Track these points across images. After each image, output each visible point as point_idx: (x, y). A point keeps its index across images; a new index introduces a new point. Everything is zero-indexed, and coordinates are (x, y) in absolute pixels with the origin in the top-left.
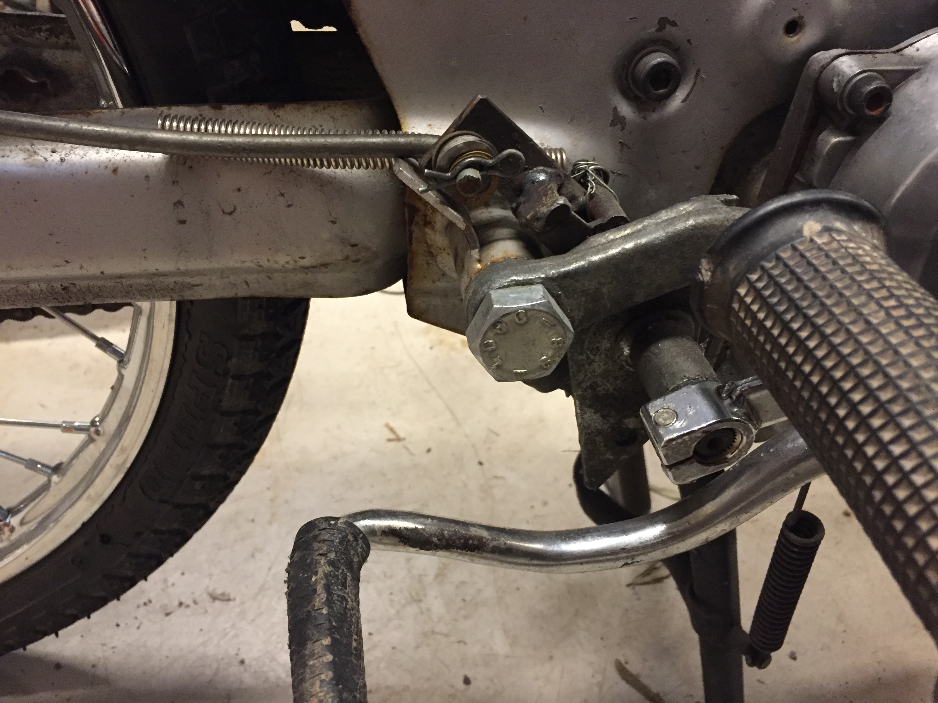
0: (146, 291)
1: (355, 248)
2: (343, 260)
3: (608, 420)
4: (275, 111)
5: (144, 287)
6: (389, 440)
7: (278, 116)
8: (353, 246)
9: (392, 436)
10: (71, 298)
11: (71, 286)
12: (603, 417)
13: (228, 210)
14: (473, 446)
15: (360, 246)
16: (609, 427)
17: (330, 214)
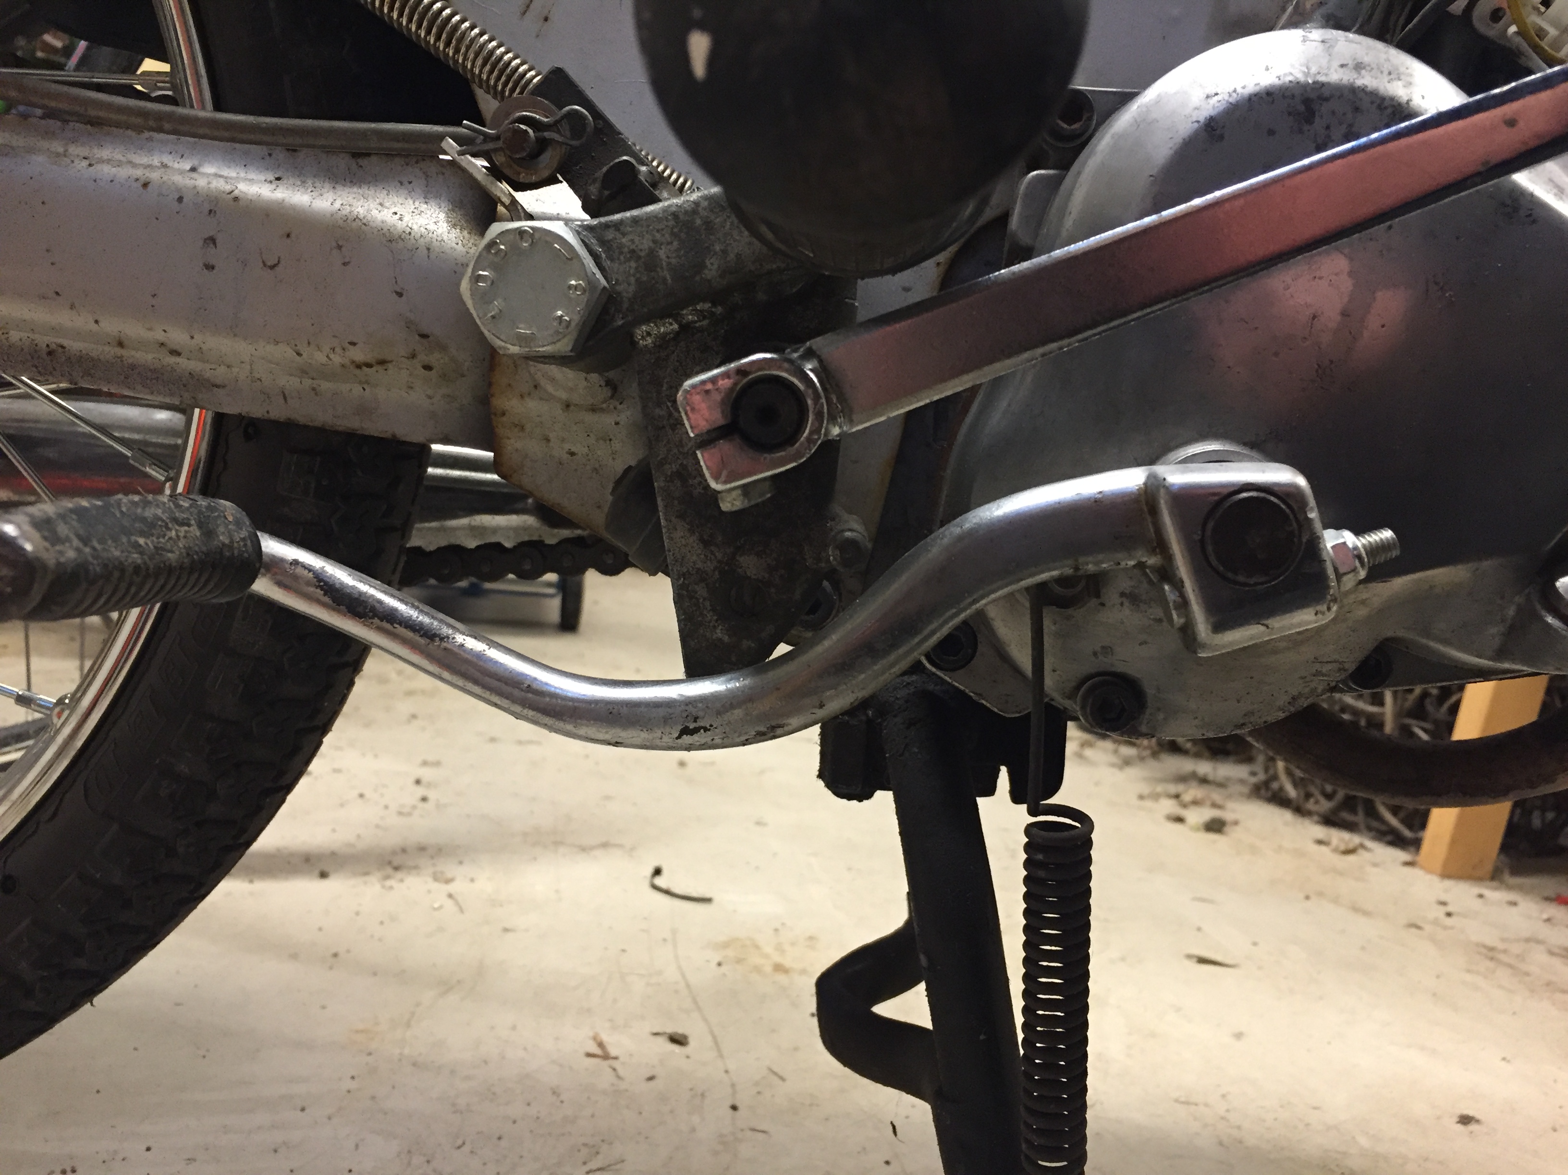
0: (151, 380)
1: (424, 341)
2: (408, 358)
3: (712, 553)
4: (359, 160)
5: (149, 374)
6: (589, 1055)
7: (361, 166)
8: (424, 336)
9: (598, 1051)
10: (54, 369)
11: (60, 350)
12: (706, 543)
13: (269, 264)
14: (733, 1085)
15: (431, 338)
16: (715, 569)
17: (396, 282)
